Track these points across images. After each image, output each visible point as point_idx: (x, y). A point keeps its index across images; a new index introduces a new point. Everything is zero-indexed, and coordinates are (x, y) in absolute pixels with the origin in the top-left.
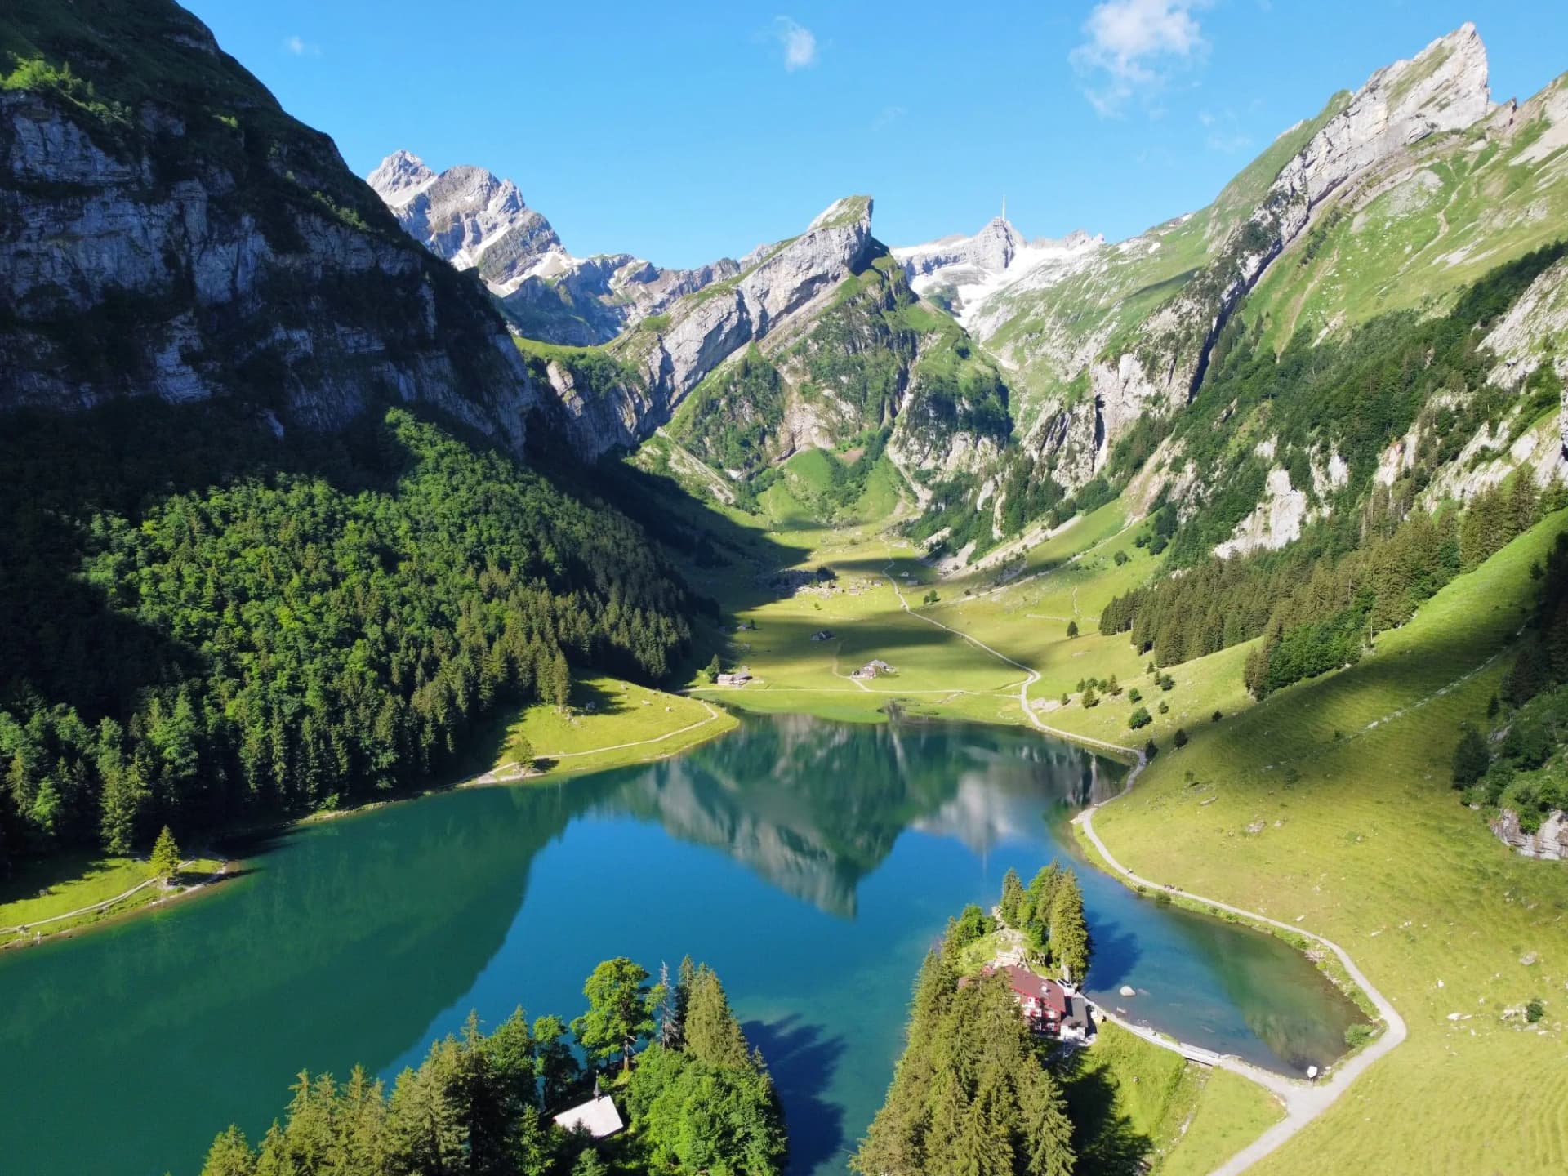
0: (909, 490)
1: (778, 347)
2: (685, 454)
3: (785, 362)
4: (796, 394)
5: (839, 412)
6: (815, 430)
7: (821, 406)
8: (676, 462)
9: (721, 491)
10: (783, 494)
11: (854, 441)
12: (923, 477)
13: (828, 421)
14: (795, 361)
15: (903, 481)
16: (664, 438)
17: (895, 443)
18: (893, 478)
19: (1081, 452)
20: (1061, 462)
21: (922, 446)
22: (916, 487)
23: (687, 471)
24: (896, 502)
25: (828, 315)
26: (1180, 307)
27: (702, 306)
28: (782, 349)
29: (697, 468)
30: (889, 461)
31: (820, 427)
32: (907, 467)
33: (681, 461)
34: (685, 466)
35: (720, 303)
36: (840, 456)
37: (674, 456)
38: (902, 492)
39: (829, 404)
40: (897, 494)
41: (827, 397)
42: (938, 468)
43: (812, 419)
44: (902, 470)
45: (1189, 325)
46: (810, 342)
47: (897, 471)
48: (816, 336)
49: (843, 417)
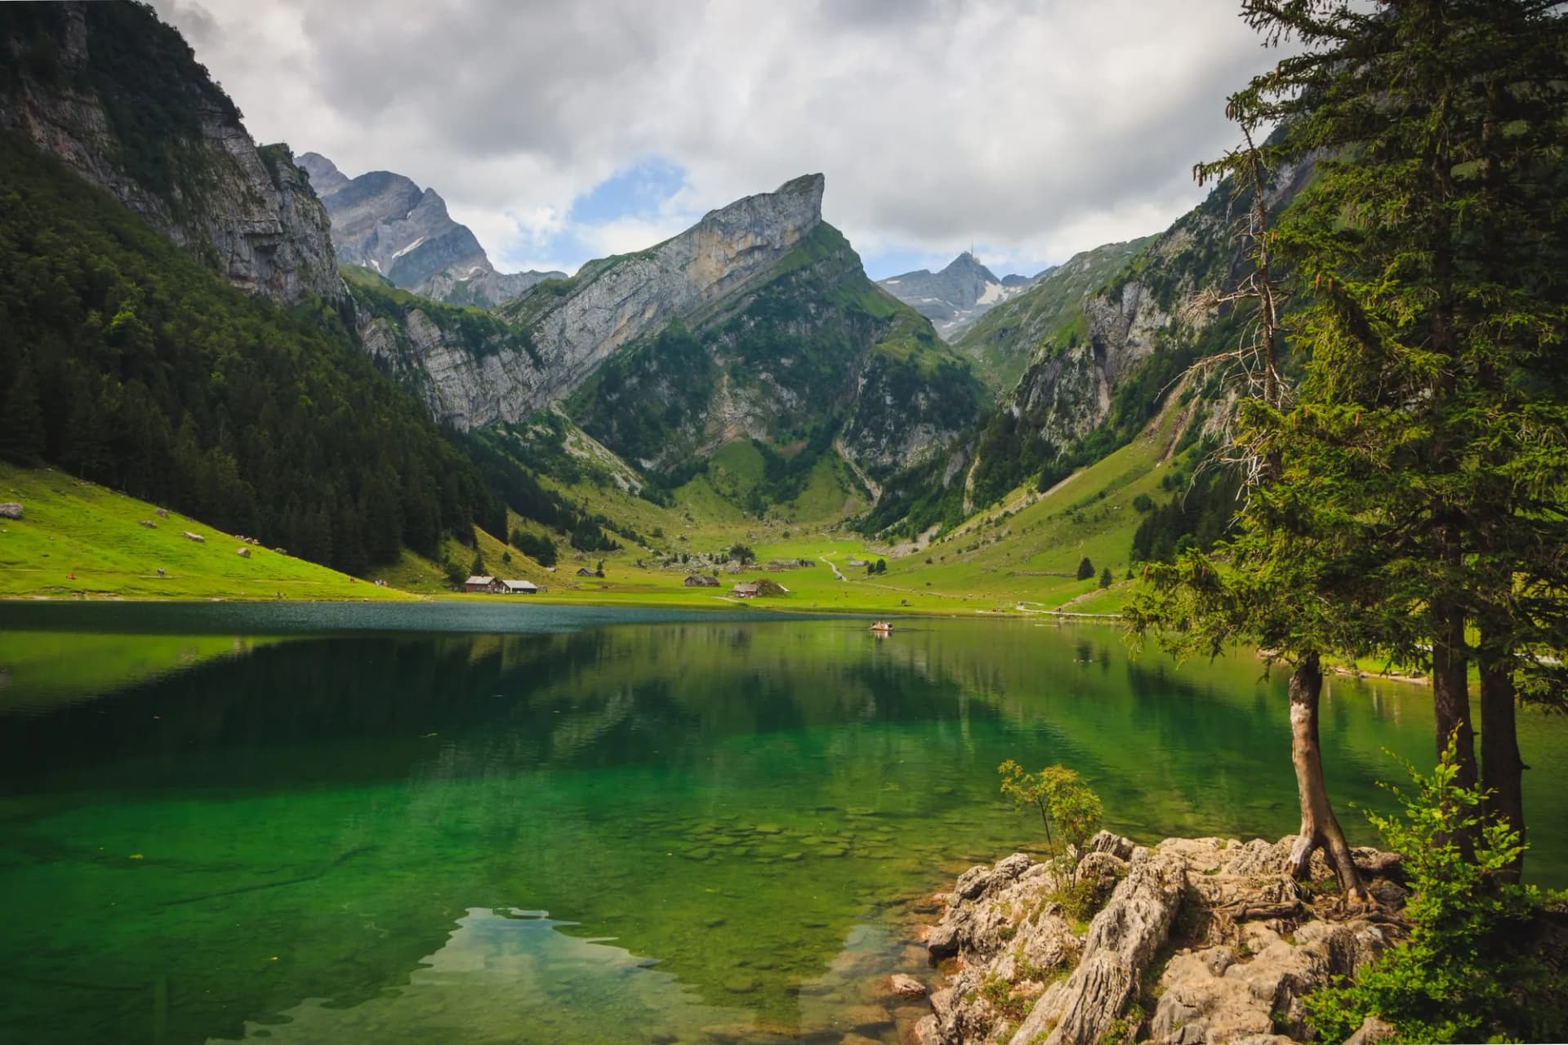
0: (861, 487)
1: (707, 322)
2: (584, 437)
3: (715, 340)
4: (727, 377)
5: (779, 401)
6: (750, 420)
7: (757, 391)
8: (571, 444)
9: (626, 479)
10: (706, 488)
11: (795, 433)
12: (877, 473)
13: (765, 409)
14: (726, 339)
15: (853, 476)
16: (558, 417)
17: (845, 435)
18: (843, 475)
19: (1076, 403)
20: (1052, 416)
21: (878, 438)
22: (870, 484)
23: (586, 455)
24: (845, 498)
25: (767, 288)
26: (1198, 224)
27: (615, 269)
28: (711, 325)
29: (598, 452)
30: (836, 454)
31: (755, 416)
32: (859, 462)
33: (578, 444)
34: (582, 449)
35: (638, 267)
36: (777, 449)
37: (570, 438)
38: (852, 489)
39: (766, 388)
40: (847, 492)
41: (764, 382)
42: (895, 463)
43: (745, 407)
44: (854, 466)
45: (1211, 242)
46: (745, 318)
47: (847, 467)
48: (751, 312)
49: (784, 406)
